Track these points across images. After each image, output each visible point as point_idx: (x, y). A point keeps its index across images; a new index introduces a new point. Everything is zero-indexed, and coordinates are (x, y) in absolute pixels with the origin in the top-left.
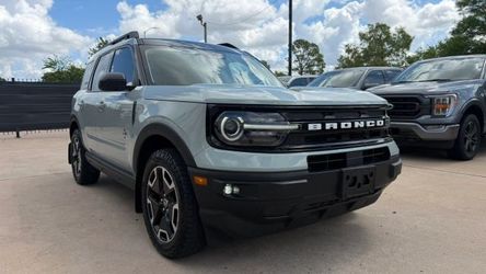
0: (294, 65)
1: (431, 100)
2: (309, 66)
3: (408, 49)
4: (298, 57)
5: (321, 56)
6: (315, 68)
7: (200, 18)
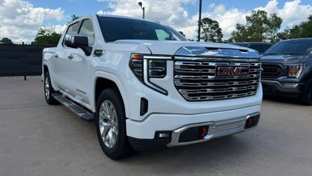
0: (201, 36)
1: (288, 67)
2: (212, 36)
3: (279, 28)
4: (204, 29)
5: (220, 29)
6: (215, 38)
7: (140, 4)
